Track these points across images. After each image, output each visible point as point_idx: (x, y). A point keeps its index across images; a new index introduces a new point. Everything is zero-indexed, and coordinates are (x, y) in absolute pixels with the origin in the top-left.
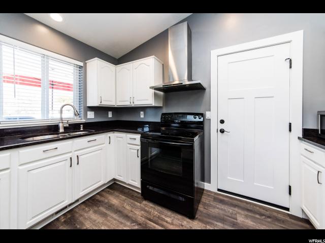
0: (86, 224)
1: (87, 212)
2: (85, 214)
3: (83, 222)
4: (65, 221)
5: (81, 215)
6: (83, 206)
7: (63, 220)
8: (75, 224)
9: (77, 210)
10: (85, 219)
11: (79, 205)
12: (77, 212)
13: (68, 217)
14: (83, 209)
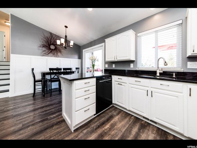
0: (144, 134)
1: (152, 133)
2: (150, 132)
3: (145, 132)
4: (142, 124)
5: (148, 130)
6: (155, 129)
7: (142, 123)
8: (142, 129)
9: (151, 126)
10: (147, 133)
11: (156, 126)
12: (150, 127)
13: (145, 124)
14: (154, 130)
